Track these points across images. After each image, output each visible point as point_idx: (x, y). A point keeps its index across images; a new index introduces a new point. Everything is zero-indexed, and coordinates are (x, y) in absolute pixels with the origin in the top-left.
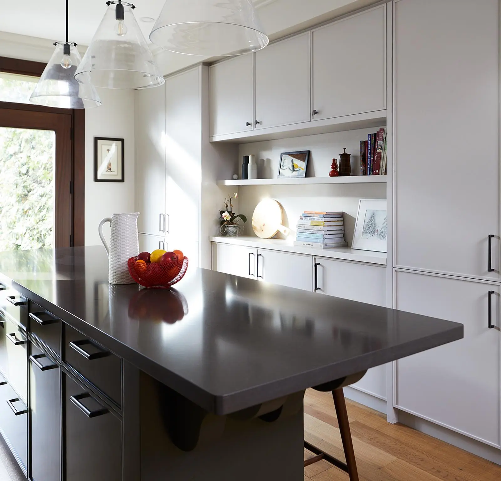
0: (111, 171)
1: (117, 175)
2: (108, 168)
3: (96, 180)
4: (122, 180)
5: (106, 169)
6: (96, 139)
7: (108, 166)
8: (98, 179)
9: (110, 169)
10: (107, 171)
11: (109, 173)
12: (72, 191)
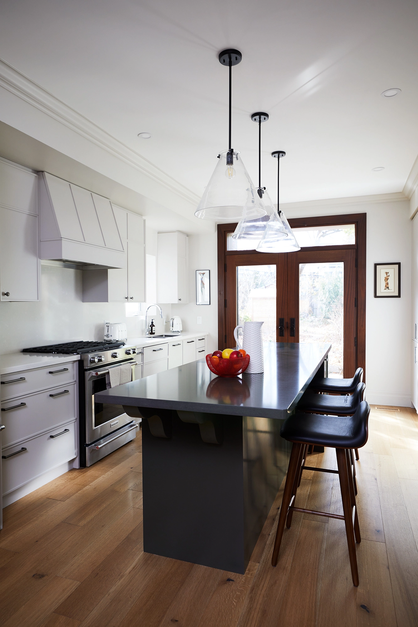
0: (389, 289)
1: (394, 292)
2: (385, 287)
3: (376, 296)
4: (399, 296)
5: (384, 288)
6: (376, 265)
7: (386, 285)
8: (377, 295)
9: (388, 288)
10: (385, 289)
11: (387, 290)
12: (356, 305)
